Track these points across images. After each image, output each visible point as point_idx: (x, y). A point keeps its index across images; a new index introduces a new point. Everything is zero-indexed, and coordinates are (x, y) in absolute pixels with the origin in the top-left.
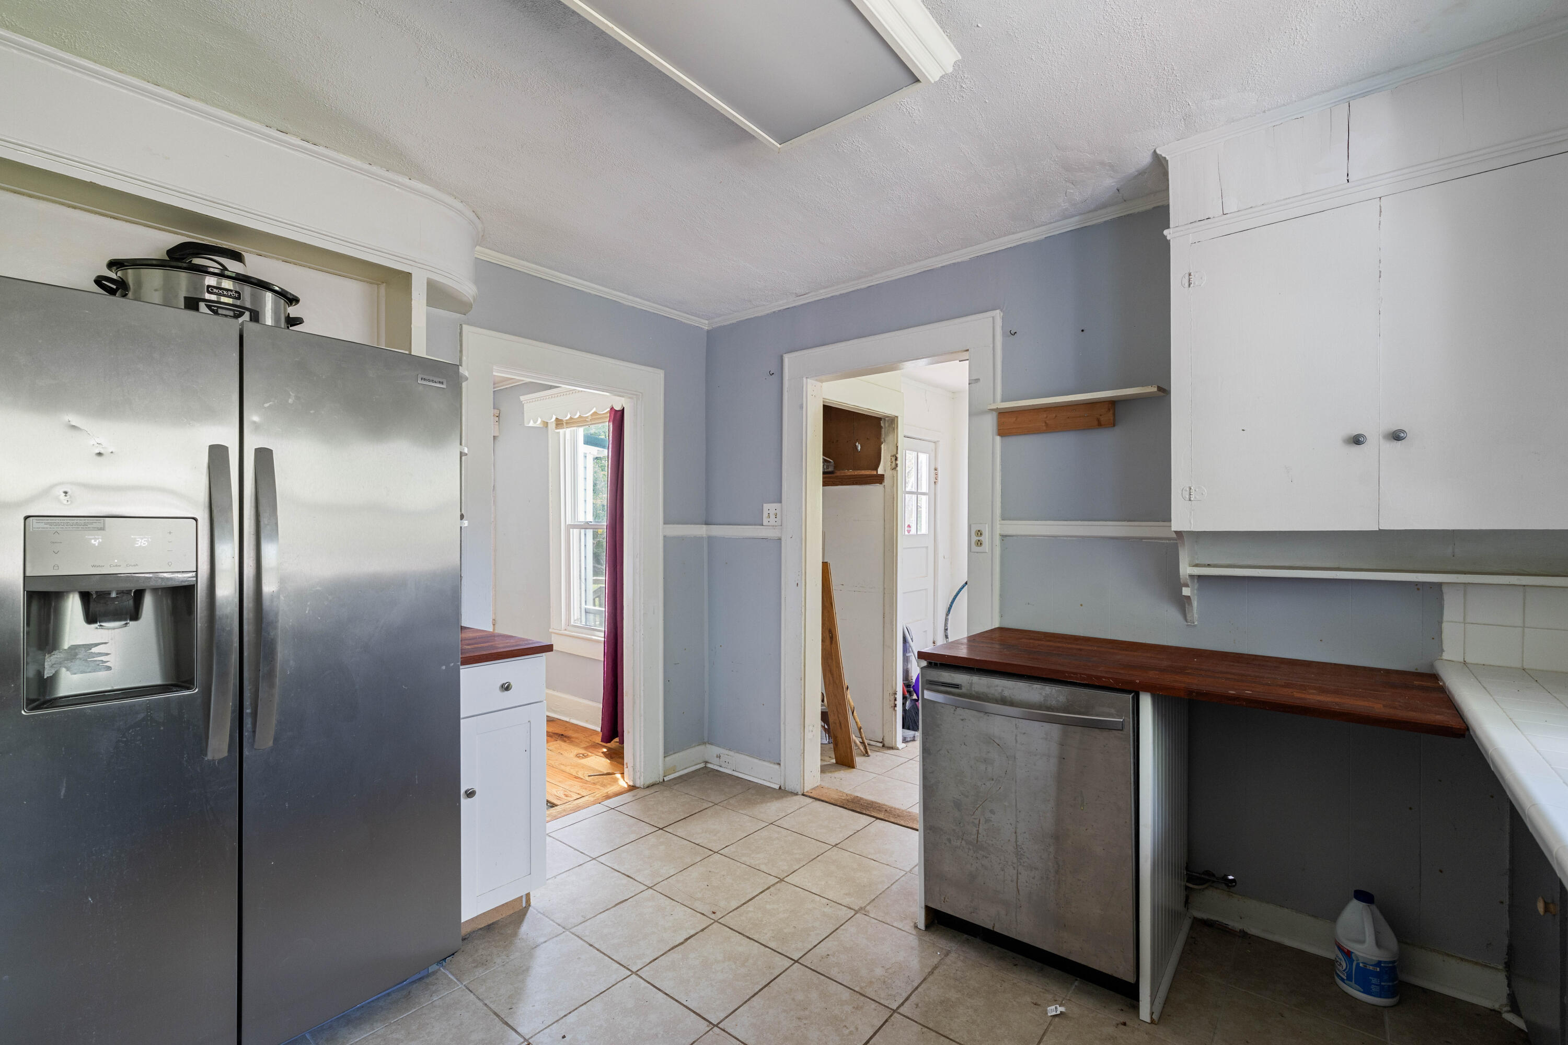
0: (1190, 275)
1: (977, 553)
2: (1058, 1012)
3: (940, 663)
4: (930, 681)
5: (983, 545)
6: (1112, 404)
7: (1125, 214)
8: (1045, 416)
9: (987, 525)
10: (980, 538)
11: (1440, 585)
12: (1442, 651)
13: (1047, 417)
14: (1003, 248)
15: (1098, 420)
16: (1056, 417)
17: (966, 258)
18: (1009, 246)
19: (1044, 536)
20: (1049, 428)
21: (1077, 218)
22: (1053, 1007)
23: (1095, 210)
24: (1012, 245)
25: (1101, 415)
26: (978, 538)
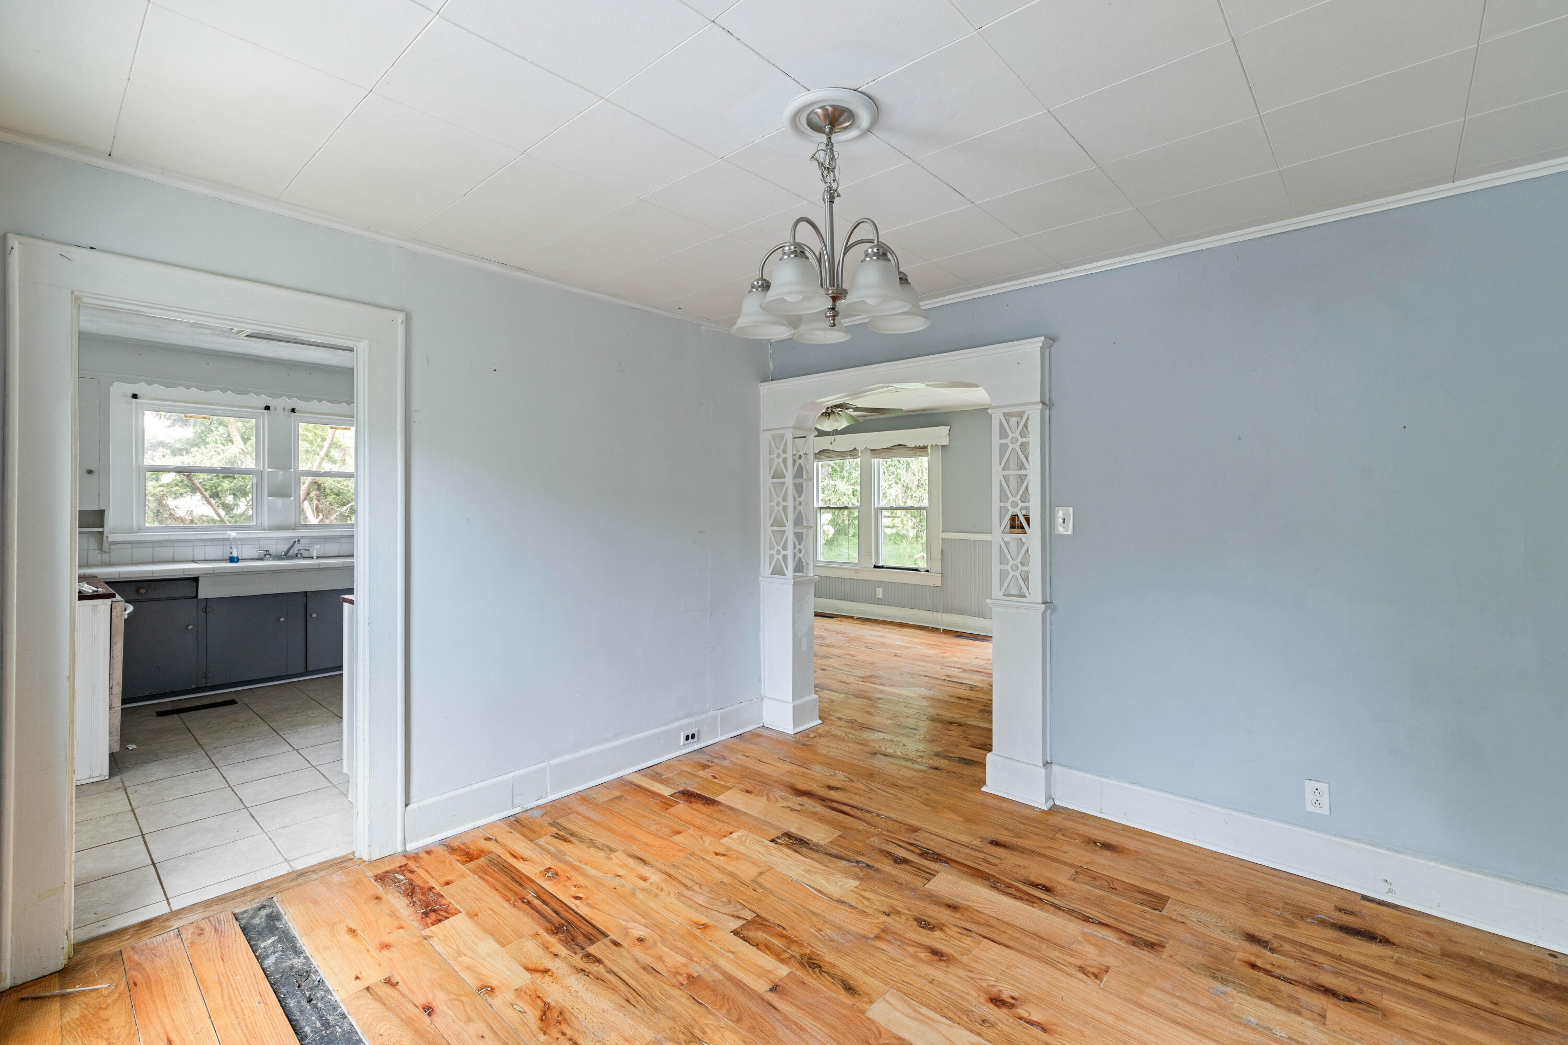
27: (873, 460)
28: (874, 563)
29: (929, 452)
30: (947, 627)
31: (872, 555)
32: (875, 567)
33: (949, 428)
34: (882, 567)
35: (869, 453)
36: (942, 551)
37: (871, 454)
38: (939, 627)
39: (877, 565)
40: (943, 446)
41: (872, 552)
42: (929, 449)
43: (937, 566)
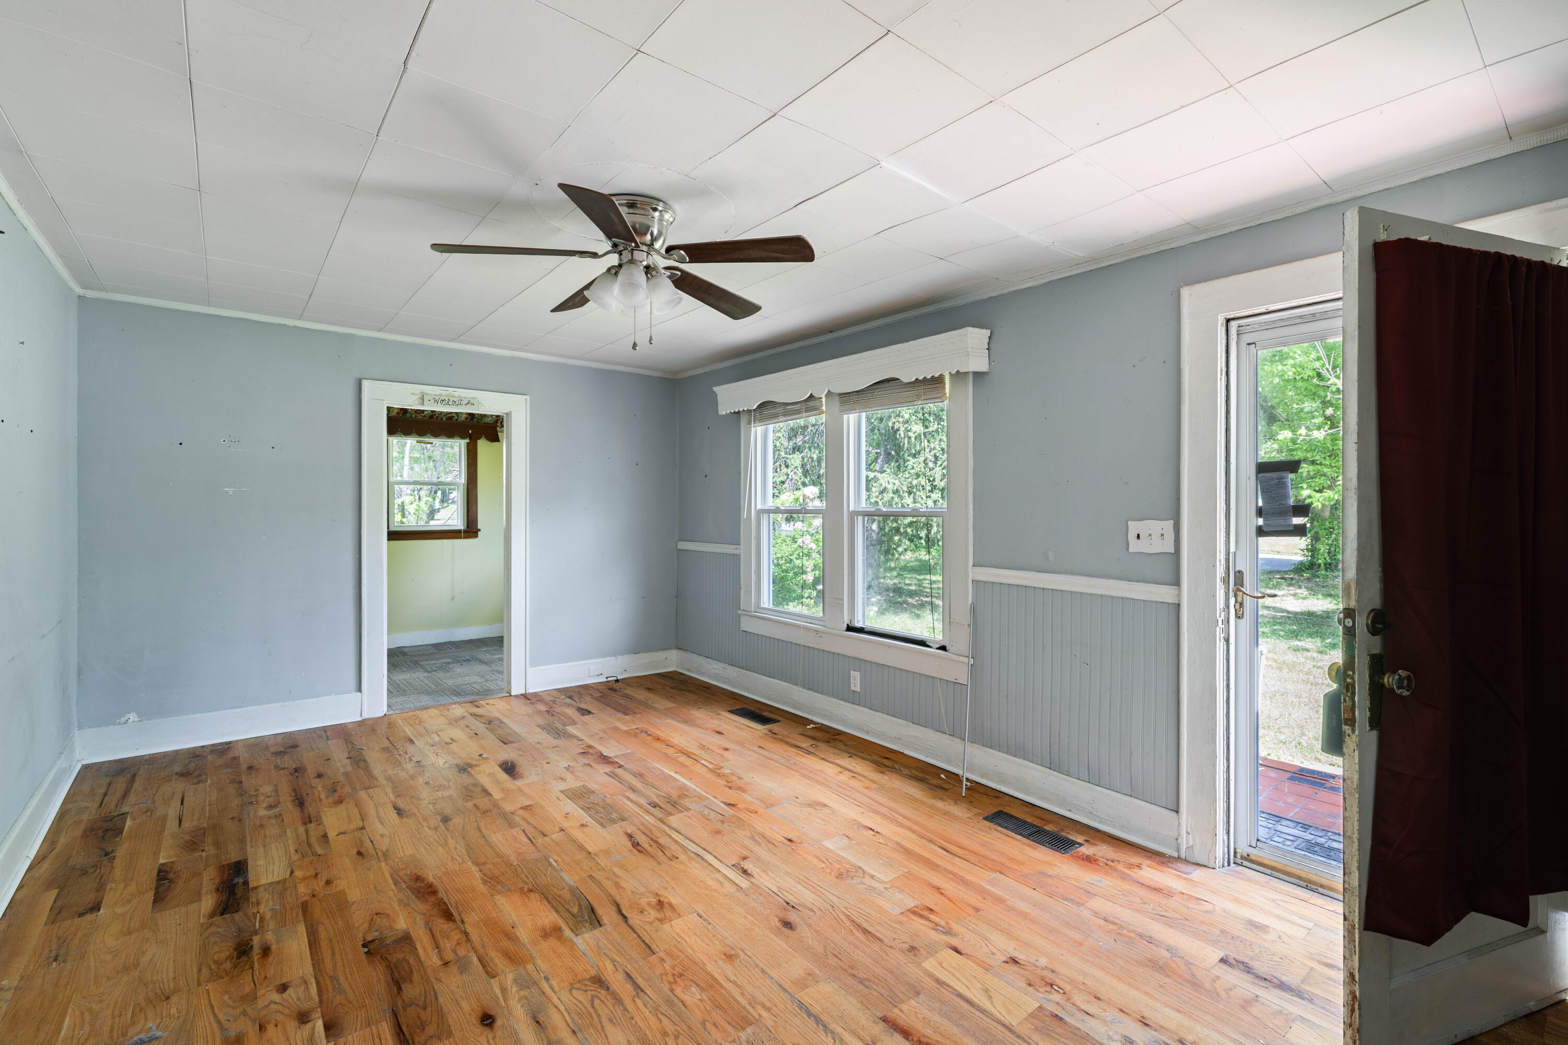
27: (845, 417)
28: (847, 621)
29: (947, 391)
30: (982, 776)
31: (843, 604)
32: (850, 629)
33: (987, 332)
34: (860, 630)
35: (837, 401)
36: (974, 608)
37: (842, 403)
38: (960, 772)
39: (852, 625)
40: (976, 374)
41: (843, 600)
42: (947, 386)
43: (961, 643)
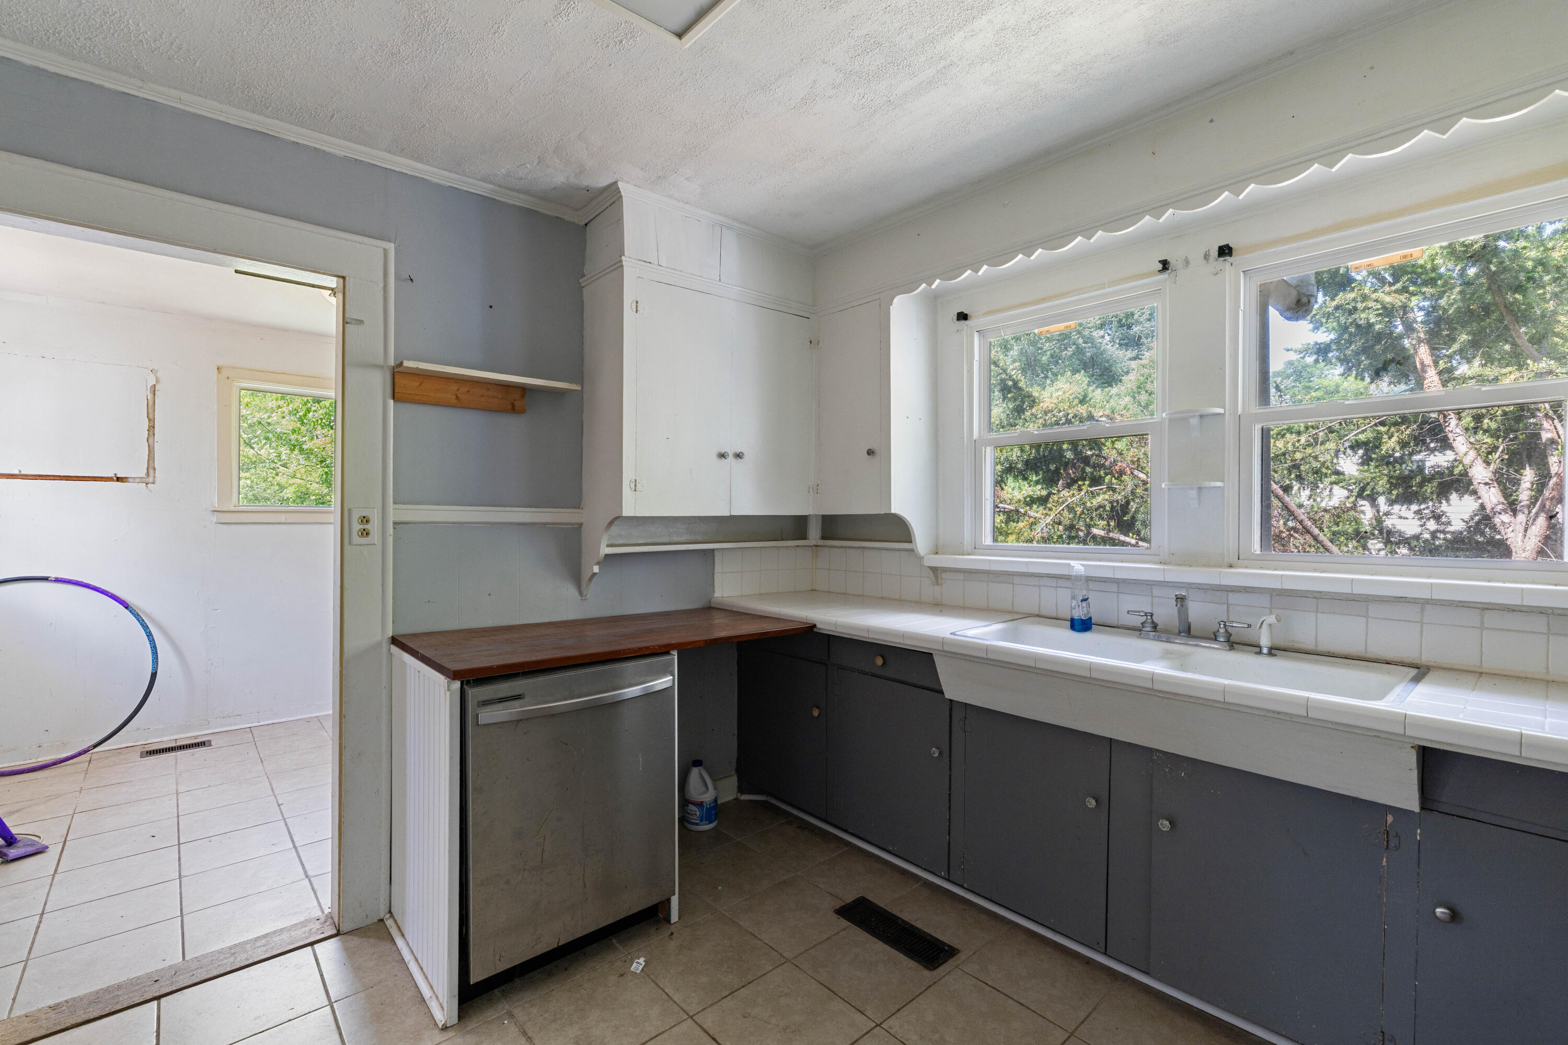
0: (637, 302)
1: (360, 545)
2: (644, 964)
3: (473, 680)
4: (483, 702)
5: (371, 535)
6: (524, 390)
7: (533, 208)
8: (457, 388)
9: (376, 510)
10: (366, 527)
11: (713, 551)
12: (714, 591)
13: (458, 390)
14: (397, 169)
15: (513, 405)
16: (468, 391)
17: (340, 153)
18: (404, 171)
19: (449, 523)
20: (459, 404)
21: (490, 186)
22: (635, 965)
23: (518, 191)
24: (409, 173)
25: (515, 400)
26: (362, 527)
